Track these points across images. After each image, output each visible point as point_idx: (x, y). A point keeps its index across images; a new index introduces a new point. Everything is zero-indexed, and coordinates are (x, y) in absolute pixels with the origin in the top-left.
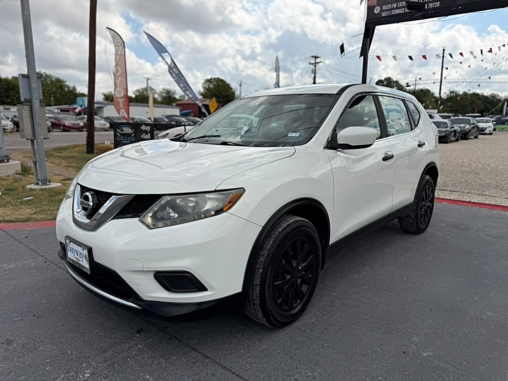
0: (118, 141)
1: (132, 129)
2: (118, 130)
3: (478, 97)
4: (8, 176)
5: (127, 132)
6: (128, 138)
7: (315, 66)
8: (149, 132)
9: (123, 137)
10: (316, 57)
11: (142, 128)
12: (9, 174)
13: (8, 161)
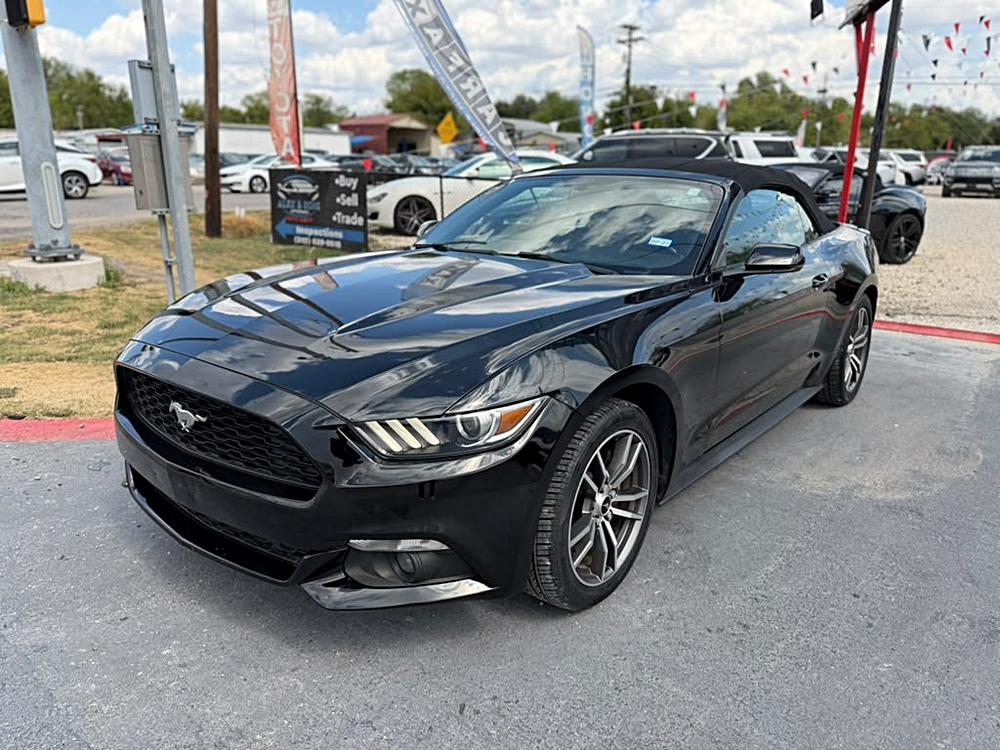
0: (281, 209)
1: (314, 185)
2: (279, 185)
3: (942, 115)
4: (83, 290)
5: (301, 191)
6: (305, 203)
7: (630, 46)
8: (355, 191)
9: (294, 202)
10: (632, 28)
11: (337, 181)
12: (85, 287)
13: (77, 257)
